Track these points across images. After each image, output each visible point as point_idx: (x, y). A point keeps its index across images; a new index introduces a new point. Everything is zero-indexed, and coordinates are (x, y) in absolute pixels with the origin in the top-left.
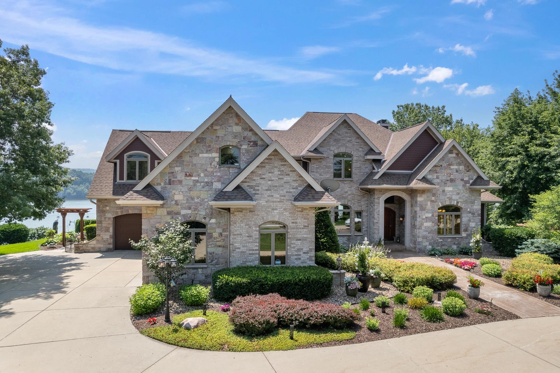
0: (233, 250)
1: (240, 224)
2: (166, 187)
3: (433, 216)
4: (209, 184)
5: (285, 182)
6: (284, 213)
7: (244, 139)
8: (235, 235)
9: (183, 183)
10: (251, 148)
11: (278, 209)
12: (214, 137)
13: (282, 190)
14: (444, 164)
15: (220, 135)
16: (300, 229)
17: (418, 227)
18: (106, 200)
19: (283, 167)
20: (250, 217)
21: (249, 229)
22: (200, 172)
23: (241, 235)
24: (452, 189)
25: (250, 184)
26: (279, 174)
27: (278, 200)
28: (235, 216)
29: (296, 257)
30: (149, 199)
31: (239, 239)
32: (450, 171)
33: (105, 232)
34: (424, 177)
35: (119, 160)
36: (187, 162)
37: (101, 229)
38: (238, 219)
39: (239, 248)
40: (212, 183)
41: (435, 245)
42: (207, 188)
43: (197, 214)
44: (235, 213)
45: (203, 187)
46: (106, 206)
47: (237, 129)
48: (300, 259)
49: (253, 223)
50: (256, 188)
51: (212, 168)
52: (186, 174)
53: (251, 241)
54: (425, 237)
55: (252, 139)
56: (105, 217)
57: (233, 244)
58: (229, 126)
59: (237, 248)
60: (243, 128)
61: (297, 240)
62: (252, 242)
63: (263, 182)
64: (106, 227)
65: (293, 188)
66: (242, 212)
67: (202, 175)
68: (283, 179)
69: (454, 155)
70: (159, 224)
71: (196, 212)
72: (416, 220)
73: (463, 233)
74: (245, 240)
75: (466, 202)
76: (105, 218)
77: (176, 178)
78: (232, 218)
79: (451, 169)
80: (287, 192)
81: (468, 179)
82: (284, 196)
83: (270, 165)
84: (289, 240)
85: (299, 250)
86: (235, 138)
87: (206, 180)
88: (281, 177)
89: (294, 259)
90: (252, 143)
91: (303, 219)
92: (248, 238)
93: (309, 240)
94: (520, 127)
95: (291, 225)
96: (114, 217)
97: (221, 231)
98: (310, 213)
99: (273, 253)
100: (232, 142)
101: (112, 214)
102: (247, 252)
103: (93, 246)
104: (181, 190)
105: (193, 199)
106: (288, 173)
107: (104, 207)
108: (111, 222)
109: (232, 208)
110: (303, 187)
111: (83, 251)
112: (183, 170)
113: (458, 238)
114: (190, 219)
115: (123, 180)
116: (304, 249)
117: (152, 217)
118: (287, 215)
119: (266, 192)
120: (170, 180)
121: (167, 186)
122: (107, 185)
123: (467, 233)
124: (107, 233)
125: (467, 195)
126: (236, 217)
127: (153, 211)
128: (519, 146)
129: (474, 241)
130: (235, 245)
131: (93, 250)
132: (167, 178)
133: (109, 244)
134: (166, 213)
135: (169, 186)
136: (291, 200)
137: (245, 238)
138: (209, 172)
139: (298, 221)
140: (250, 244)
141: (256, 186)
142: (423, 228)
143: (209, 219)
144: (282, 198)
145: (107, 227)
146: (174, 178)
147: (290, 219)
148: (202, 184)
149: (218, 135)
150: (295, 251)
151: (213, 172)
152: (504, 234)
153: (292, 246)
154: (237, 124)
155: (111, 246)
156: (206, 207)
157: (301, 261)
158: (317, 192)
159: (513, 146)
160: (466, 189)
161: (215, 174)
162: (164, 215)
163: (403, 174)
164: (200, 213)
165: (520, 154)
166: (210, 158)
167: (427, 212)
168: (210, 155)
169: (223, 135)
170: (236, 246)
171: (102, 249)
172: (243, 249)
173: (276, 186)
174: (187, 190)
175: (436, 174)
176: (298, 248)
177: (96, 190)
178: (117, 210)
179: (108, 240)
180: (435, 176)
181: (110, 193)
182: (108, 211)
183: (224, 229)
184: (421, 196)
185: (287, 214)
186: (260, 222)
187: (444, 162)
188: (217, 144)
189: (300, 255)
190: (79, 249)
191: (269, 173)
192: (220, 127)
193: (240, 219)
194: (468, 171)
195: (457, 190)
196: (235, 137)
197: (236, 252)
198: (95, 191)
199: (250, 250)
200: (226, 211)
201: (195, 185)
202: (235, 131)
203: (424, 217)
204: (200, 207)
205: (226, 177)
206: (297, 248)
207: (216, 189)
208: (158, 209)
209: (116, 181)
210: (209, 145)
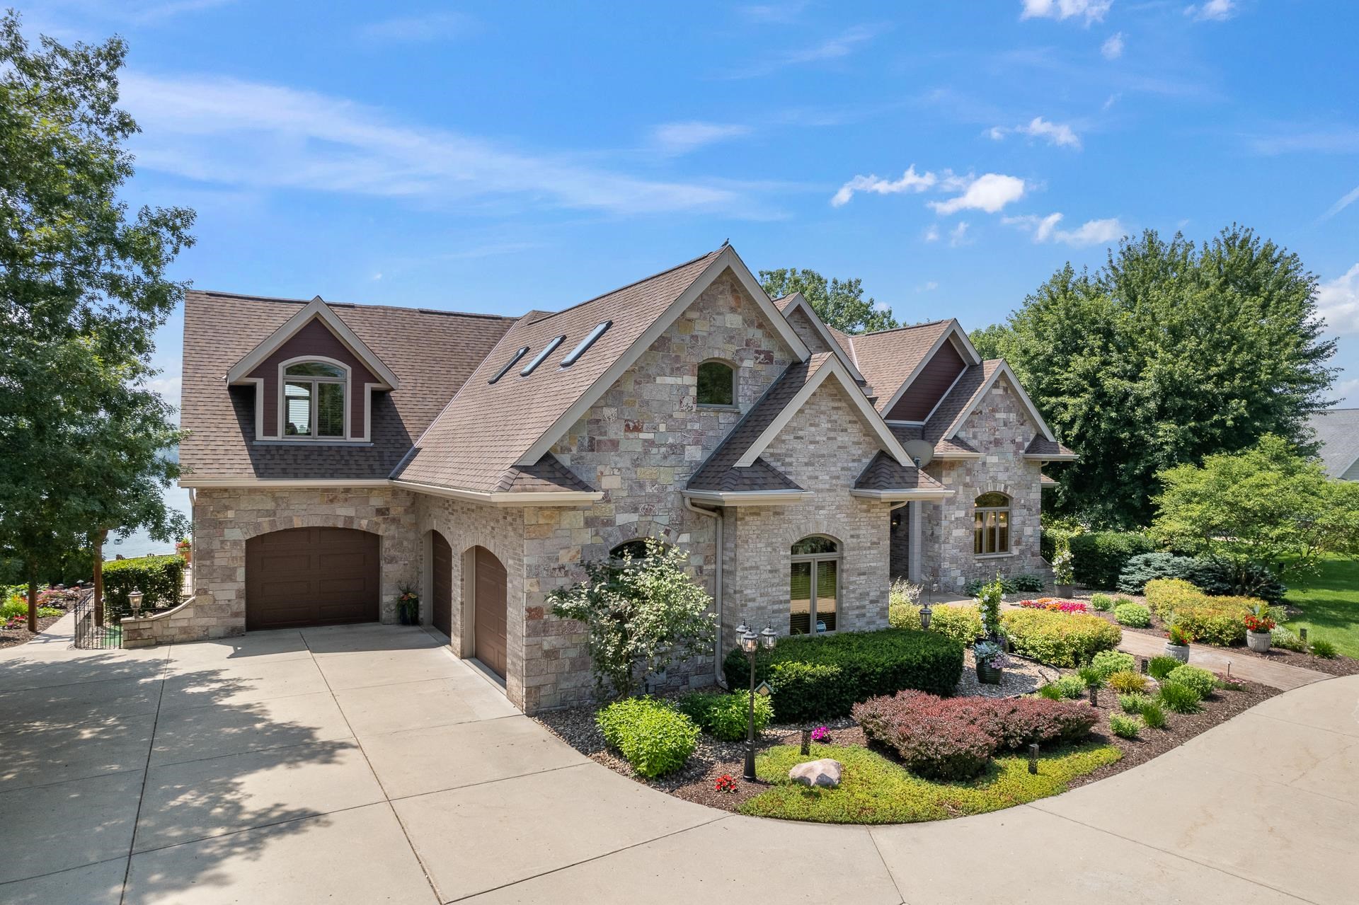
0: (742, 605)
1: (756, 543)
2: (581, 458)
3: (967, 515)
4: (676, 450)
5: (839, 447)
6: (838, 516)
7: (747, 345)
8: (746, 569)
9: (622, 448)
10: (760, 367)
11: (827, 508)
12: (688, 338)
13: (835, 464)
14: (986, 411)
15: (700, 333)
16: (865, 549)
17: (943, 539)
18: (226, 490)
19: (835, 412)
20: (774, 527)
21: (773, 554)
22: (657, 420)
23: (757, 568)
24: (997, 461)
25: (776, 451)
26: (828, 429)
27: (827, 486)
28: (746, 524)
29: (857, 612)
30: (566, 489)
31: (753, 577)
32: (994, 424)
33: (223, 581)
34: (955, 436)
35: (262, 380)
36: (631, 397)
37: (211, 575)
38: (751, 532)
39: (754, 600)
40: (683, 446)
41: (971, 575)
42: (672, 460)
43: (650, 523)
44: (747, 518)
45: (665, 457)
46: (227, 508)
47: (733, 321)
48: (864, 615)
49: (780, 539)
50: (788, 460)
51: (682, 411)
52: (628, 426)
53: (776, 581)
54: (954, 560)
55: (763, 348)
56: (221, 538)
57: (742, 592)
58: (718, 314)
59: (750, 600)
60: (745, 321)
61: (860, 574)
62: (778, 585)
63: (798, 445)
64: (226, 567)
65: (854, 461)
66: (758, 514)
67: (662, 428)
68: (835, 439)
69: (1000, 391)
70: (567, 551)
71: (650, 518)
72: (937, 525)
73: (1014, 547)
74: (765, 581)
75: (1018, 486)
76: (223, 542)
77: (605, 433)
78: (741, 530)
79: (996, 420)
80: (843, 469)
81: (1021, 440)
82: (838, 478)
83: (813, 407)
84: (845, 575)
85: (863, 596)
86: (729, 342)
87: (671, 440)
88: (832, 434)
89: (854, 617)
90: (762, 356)
91: (870, 528)
92: (770, 576)
93: (879, 572)
94: (1082, 338)
95: (849, 541)
96: (248, 537)
97: (701, 563)
98: (882, 514)
99: (813, 606)
100: (724, 351)
101: (245, 530)
102: (769, 607)
103: (184, 623)
104: (616, 464)
105: (641, 486)
106: (845, 425)
107: (218, 512)
108: (240, 553)
109: (740, 507)
110: (871, 457)
111: (153, 641)
112: (621, 416)
113: (1005, 560)
114: (637, 535)
115: (276, 435)
116: (871, 594)
117: (551, 535)
118: (842, 520)
119: (805, 468)
120: (591, 440)
121: (584, 454)
122: (229, 448)
123: (1020, 547)
124: (229, 585)
125: (1020, 472)
126: (747, 528)
127: (551, 517)
128: (1080, 376)
129: (1060, 562)
130: (745, 592)
131: (184, 637)
132: (585, 434)
133: (236, 615)
134: (582, 524)
135: (589, 455)
136: (849, 486)
137: (765, 576)
138: (675, 420)
139: (861, 532)
140: (774, 589)
141: (786, 455)
142: (951, 541)
143: (677, 534)
144: (834, 481)
145: (230, 568)
146: (601, 434)
147: (847, 528)
148: (663, 450)
149: (696, 333)
150: (855, 598)
151: (684, 422)
152: (1097, 546)
153: (851, 587)
154: (733, 310)
155: (241, 621)
156: (670, 506)
157: (865, 620)
158: (904, 469)
159: (1071, 376)
160: (1019, 460)
161: (689, 427)
162: (577, 526)
163: (909, 429)
164: (657, 519)
165: (1084, 390)
166: (679, 387)
167: (958, 508)
168: (679, 381)
169: (705, 334)
170: (746, 595)
171: (212, 632)
172: (761, 601)
173: (823, 456)
174: (629, 465)
175: (972, 430)
176: (861, 591)
177: (203, 462)
178: (260, 520)
179: (233, 603)
180: (971, 433)
181: (248, 471)
182: (231, 522)
183: (707, 557)
184: (948, 475)
185: (841, 516)
186: (794, 538)
187: (985, 404)
188: (693, 354)
189: (864, 607)
190: (140, 635)
191: (811, 425)
192: (698, 314)
193: (756, 532)
194: (1022, 424)
195: (1004, 461)
196: (731, 339)
197: (748, 610)
198: (201, 466)
199: (774, 603)
200: (714, 515)
201: (646, 452)
202: (729, 326)
203: (953, 519)
204: (658, 506)
205: (711, 433)
206: (859, 591)
207: (691, 462)
208: (564, 513)
209: (253, 438)
210: (676, 356)
